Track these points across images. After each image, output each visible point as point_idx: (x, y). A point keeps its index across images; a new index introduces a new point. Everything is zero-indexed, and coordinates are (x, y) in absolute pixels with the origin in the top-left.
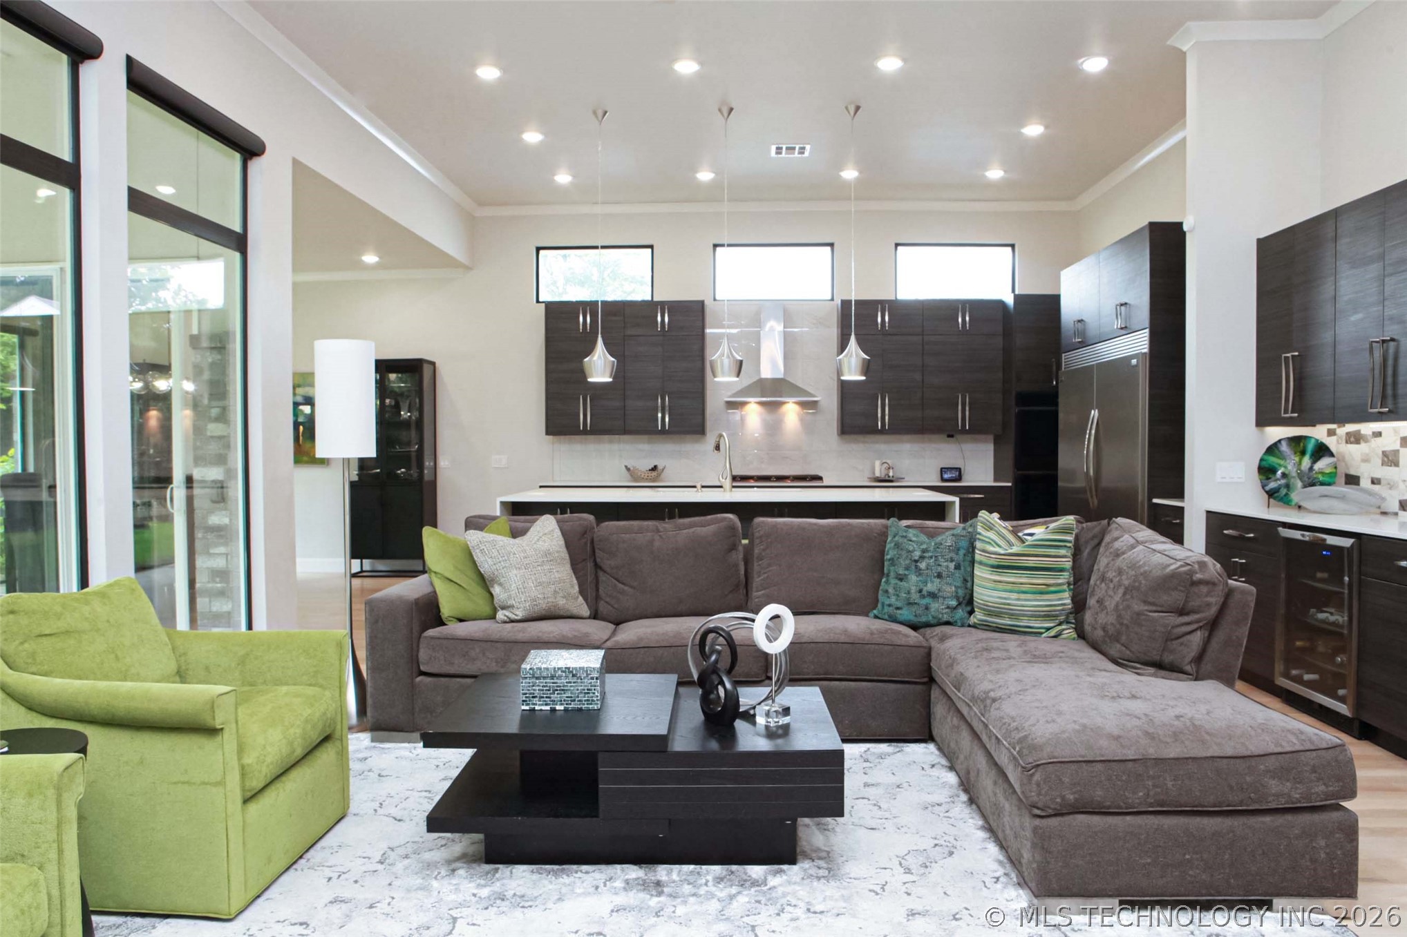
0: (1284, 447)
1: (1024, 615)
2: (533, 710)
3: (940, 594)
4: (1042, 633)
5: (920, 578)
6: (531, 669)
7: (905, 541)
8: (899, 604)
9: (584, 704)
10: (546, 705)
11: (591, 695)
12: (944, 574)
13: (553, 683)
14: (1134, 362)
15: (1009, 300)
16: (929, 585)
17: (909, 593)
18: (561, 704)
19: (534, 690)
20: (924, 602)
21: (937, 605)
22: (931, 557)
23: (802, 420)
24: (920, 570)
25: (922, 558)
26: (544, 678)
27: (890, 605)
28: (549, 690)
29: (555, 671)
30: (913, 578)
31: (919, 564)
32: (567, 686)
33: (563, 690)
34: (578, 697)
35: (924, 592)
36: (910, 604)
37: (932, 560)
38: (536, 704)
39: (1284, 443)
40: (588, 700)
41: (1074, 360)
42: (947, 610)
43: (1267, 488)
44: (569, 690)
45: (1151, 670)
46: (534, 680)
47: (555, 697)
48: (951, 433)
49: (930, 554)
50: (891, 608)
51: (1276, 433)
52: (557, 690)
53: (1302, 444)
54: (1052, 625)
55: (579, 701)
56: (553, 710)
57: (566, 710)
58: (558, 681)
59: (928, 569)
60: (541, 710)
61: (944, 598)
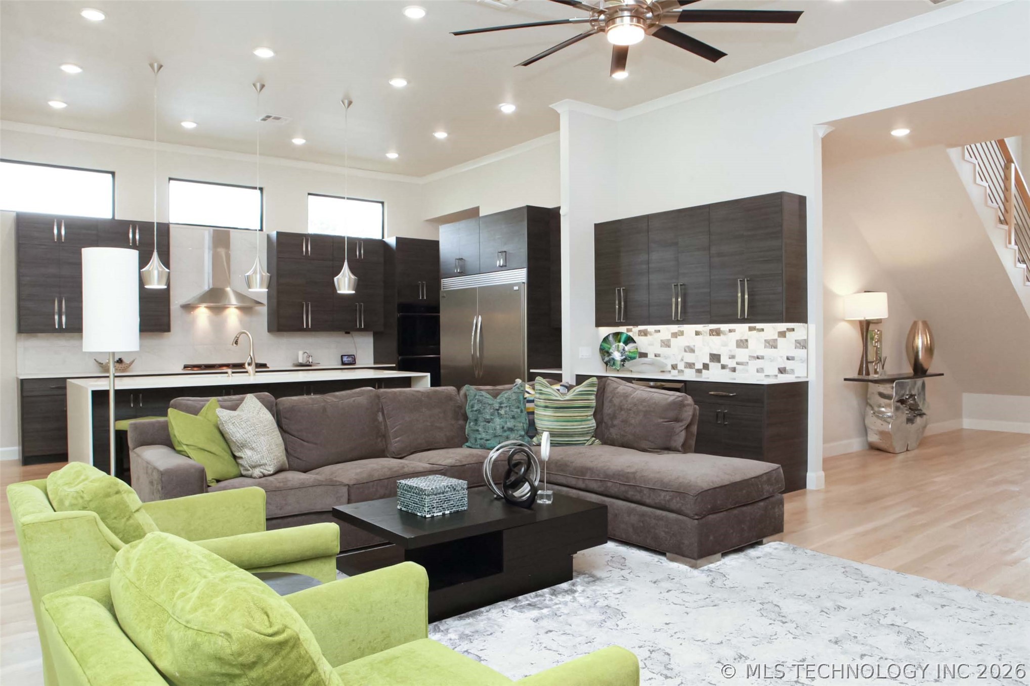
0: (611, 338)
1: (575, 434)
2: (433, 517)
3: (516, 428)
4: (585, 443)
5: (501, 420)
6: (432, 489)
7: (484, 398)
8: (488, 437)
9: (460, 508)
10: (440, 512)
11: (463, 500)
12: (516, 416)
13: (444, 496)
14: (516, 288)
15: (391, 241)
16: (508, 423)
17: (495, 429)
18: (448, 510)
19: (434, 503)
20: (505, 434)
21: (514, 435)
22: (507, 407)
23: (241, 321)
24: (501, 415)
25: (501, 407)
26: (439, 494)
27: (481, 439)
28: (442, 502)
29: (445, 488)
30: (497, 420)
31: (499, 411)
32: (451, 497)
33: (449, 500)
34: (457, 503)
35: (505, 428)
36: (496, 436)
37: (508, 408)
38: (434, 513)
39: (611, 336)
40: (462, 504)
41: (450, 284)
42: (520, 438)
43: (605, 361)
44: (452, 499)
45: (666, 452)
46: (434, 496)
47: (445, 505)
48: (348, 331)
49: (505, 405)
50: (482, 441)
51: (605, 331)
52: (446, 501)
53: (619, 337)
54: (589, 438)
55: (457, 506)
56: (444, 514)
57: (451, 513)
58: (447, 495)
59: (506, 414)
60: (437, 516)
61: (518, 430)
